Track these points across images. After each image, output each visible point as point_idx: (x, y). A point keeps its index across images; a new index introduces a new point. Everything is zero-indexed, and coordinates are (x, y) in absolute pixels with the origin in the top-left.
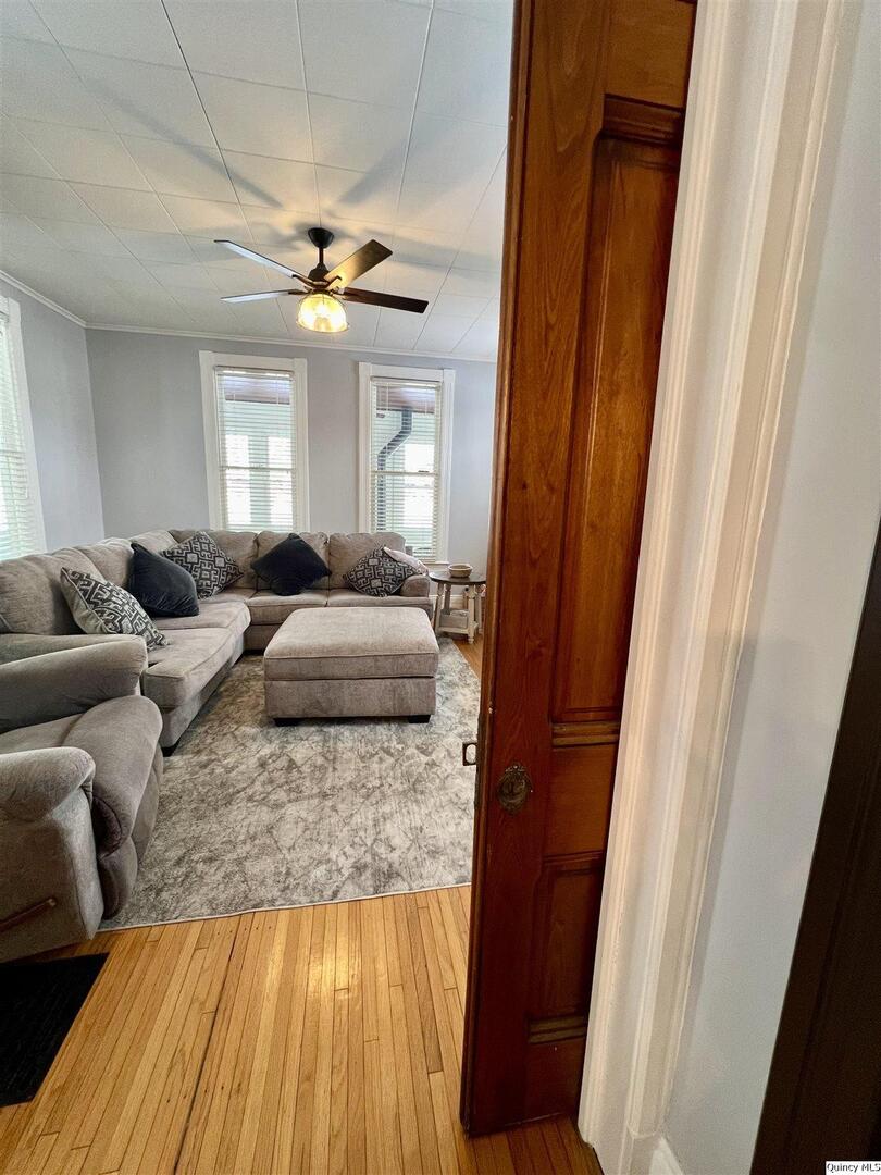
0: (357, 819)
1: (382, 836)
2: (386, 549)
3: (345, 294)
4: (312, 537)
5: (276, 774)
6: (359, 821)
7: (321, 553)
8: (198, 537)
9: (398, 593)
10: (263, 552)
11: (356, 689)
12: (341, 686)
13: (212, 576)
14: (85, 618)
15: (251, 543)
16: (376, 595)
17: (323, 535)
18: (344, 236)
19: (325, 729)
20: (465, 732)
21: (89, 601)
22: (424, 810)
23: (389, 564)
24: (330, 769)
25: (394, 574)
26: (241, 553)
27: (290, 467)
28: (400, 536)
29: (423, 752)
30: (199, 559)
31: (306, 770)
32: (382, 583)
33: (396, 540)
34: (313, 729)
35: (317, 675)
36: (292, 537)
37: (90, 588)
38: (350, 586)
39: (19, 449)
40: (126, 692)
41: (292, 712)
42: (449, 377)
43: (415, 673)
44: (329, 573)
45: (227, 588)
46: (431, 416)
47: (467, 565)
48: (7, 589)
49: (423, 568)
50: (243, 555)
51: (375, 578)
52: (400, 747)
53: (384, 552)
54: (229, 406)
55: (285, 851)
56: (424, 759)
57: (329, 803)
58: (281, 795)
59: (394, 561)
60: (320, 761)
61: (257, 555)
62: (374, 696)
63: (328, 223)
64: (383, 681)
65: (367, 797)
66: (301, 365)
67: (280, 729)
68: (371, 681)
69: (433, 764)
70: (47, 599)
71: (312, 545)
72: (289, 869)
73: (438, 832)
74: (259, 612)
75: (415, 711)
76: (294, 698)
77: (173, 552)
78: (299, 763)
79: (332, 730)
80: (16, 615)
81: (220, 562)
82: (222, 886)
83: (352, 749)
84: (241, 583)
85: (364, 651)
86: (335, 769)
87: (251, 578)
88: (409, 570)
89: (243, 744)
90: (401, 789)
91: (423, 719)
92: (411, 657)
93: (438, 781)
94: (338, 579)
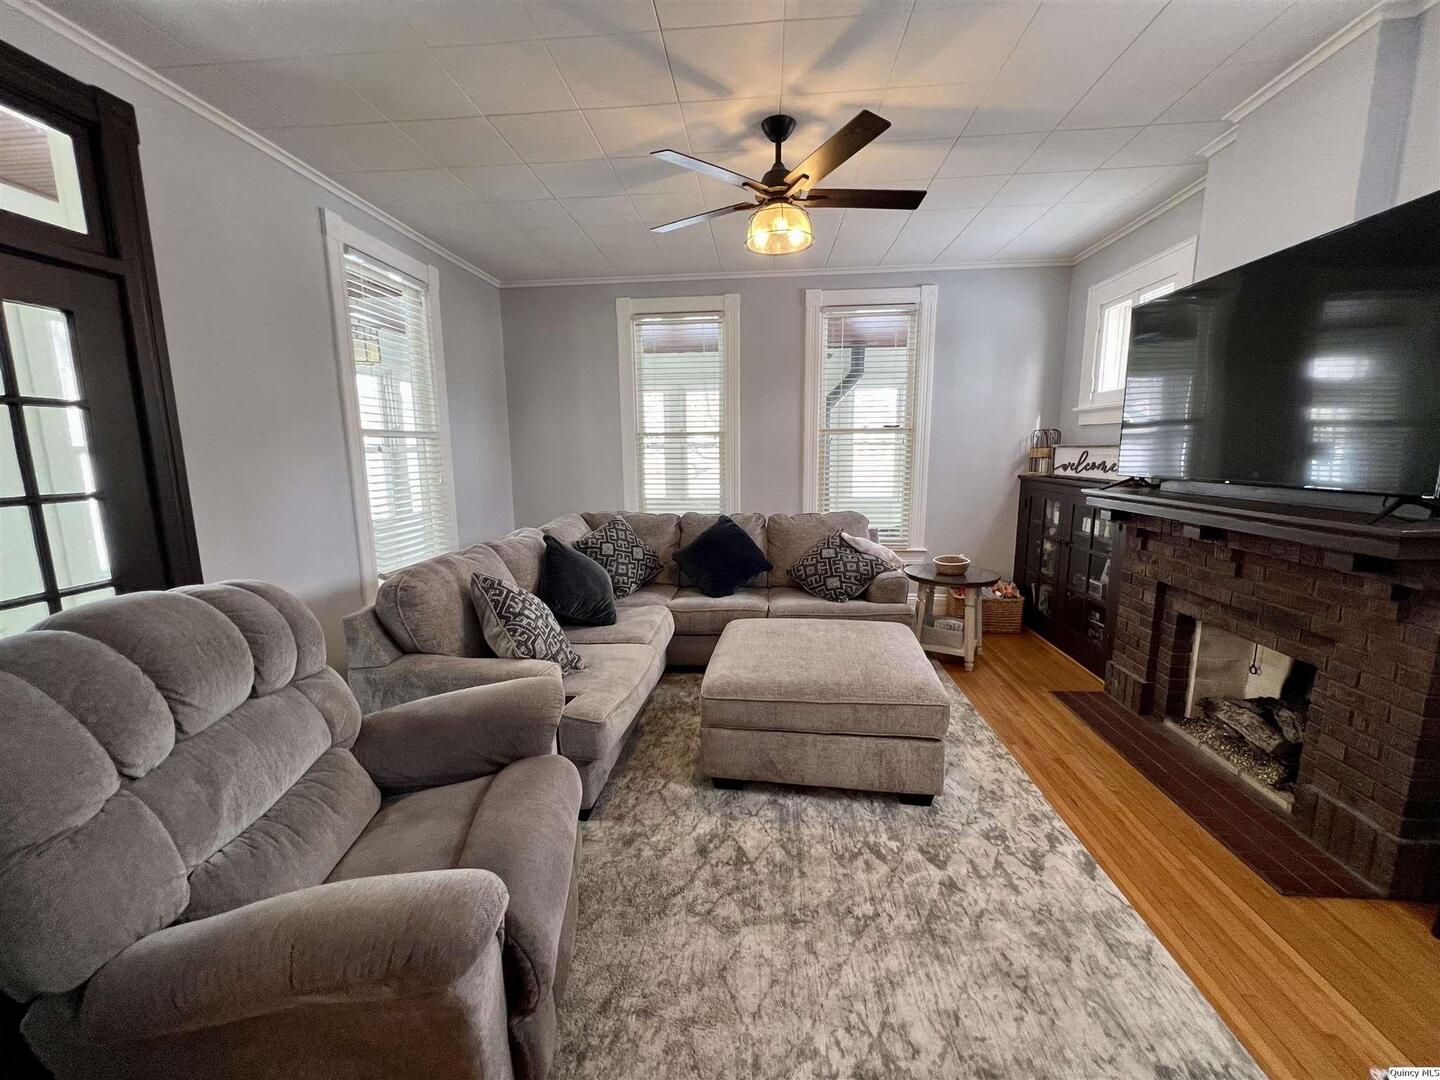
0: (848, 976)
1: (892, 1019)
2: (845, 535)
3: (810, 198)
4: (747, 519)
5: (722, 870)
6: (852, 980)
7: (759, 540)
8: (613, 523)
9: (864, 596)
10: (687, 542)
11: (824, 749)
12: (803, 743)
13: (630, 572)
14: (496, 636)
15: (672, 528)
16: (836, 600)
17: (760, 516)
18: (811, 118)
19: (781, 801)
20: (993, 830)
21: (500, 616)
22: (955, 980)
23: (848, 555)
24: (796, 873)
25: (857, 571)
26: (661, 541)
27: (717, 430)
28: (862, 517)
29: (932, 860)
30: (615, 550)
31: (760, 866)
32: (841, 582)
33: (856, 521)
34: (764, 797)
35: (771, 725)
36: (724, 521)
37: (501, 599)
38: (797, 584)
39: (434, 429)
40: (540, 750)
41: (736, 773)
42: (929, 297)
43: (913, 731)
44: (769, 567)
45: (647, 584)
46: (903, 351)
47: (962, 556)
48: (418, 601)
49: (897, 561)
50: (663, 543)
51: (832, 576)
52: (894, 845)
53: (842, 539)
54: (648, 361)
55: (747, 1020)
56: (936, 874)
57: (801, 936)
58: (730, 910)
59: (857, 551)
60: (779, 855)
61: (678, 543)
62: (852, 761)
64: (864, 739)
65: (858, 933)
66: (732, 302)
67: (720, 793)
68: (846, 739)
69: (951, 886)
70: (457, 610)
71: (747, 530)
72: (756, 1058)
74: (685, 618)
75: (911, 788)
76: (738, 753)
77: (587, 543)
78: (752, 854)
79: (791, 802)
80: (426, 631)
81: (638, 553)
83: (823, 840)
84: (660, 579)
85: (837, 695)
86: (803, 874)
87: (672, 572)
88: (877, 565)
89: (674, 813)
90: (909, 928)
91: (924, 800)
92: (905, 708)
93: (966, 921)
94: (780, 574)
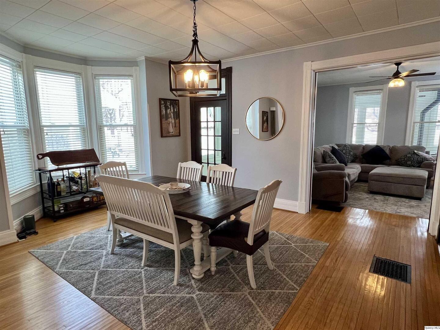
7: (388, 152)
8: (345, 146)
9: (418, 167)
10: (366, 151)
11: (396, 186)
12: (391, 185)
13: (349, 157)
15: (361, 148)
16: (409, 167)
17: (389, 146)
19: (385, 196)
25: (417, 160)
26: (359, 151)
28: (424, 147)
29: (416, 204)
30: (346, 152)
32: (412, 163)
33: (422, 149)
34: (381, 195)
35: (384, 181)
36: (377, 146)
38: (398, 163)
43: (417, 184)
45: (353, 161)
49: (432, 159)
51: (409, 161)
52: (409, 202)
53: (414, 152)
57: (385, 204)
59: (418, 155)
60: (383, 200)
61: (362, 152)
62: (402, 189)
64: (405, 185)
65: (396, 205)
66: (386, 86)
67: (372, 194)
70: (321, 156)
71: (385, 149)
76: (376, 186)
78: (377, 199)
81: (352, 153)
83: (393, 200)
84: (356, 161)
86: (387, 201)
88: (425, 159)
89: (361, 194)
90: (406, 206)
91: (419, 199)
94: (393, 161)
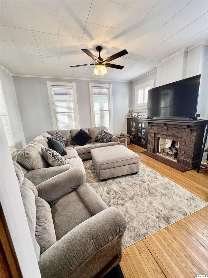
1: (155, 208)
4: (85, 129)
6: (146, 205)
9: (110, 141)
10: (73, 135)
11: (122, 169)
12: (118, 169)
13: (63, 143)
15: (69, 133)
16: (106, 143)
17: (87, 128)
20: (148, 175)
21: (52, 156)
22: (159, 198)
23: (107, 134)
24: (126, 191)
27: (73, 111)
29: (143, 182)
30: (59, 139)
33: (105, 128)
36: (81, 130)
38: (97, 141)
42: (111, 86)
44: (92, 138)
49: (114, 134)
50: (68, 136)
55: (137, 218)
56: (145, 184)
60: (121, 190)
61: (71, 136)
63: (103, 45)
64: (128, 165)
65: (142, 197)
66: (74, 84)
67: (103, 182)
68: (125, 166)
69: (148, 185)
72: (142, 223)
73: (167, 203)
75: (135, 172)
78: (117, 191)
80: (34, 164)
81: (64, 139)
82: (130, 232)
84: (69, 144)
85: (123, 159)
87: (71, 142)
88: (111, 135)
92: (134, 159)
93: (154, 189)
